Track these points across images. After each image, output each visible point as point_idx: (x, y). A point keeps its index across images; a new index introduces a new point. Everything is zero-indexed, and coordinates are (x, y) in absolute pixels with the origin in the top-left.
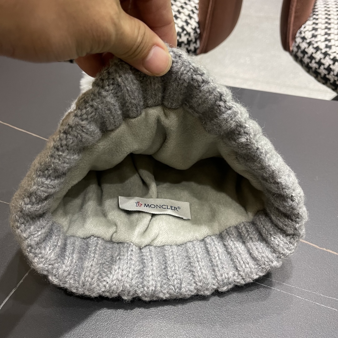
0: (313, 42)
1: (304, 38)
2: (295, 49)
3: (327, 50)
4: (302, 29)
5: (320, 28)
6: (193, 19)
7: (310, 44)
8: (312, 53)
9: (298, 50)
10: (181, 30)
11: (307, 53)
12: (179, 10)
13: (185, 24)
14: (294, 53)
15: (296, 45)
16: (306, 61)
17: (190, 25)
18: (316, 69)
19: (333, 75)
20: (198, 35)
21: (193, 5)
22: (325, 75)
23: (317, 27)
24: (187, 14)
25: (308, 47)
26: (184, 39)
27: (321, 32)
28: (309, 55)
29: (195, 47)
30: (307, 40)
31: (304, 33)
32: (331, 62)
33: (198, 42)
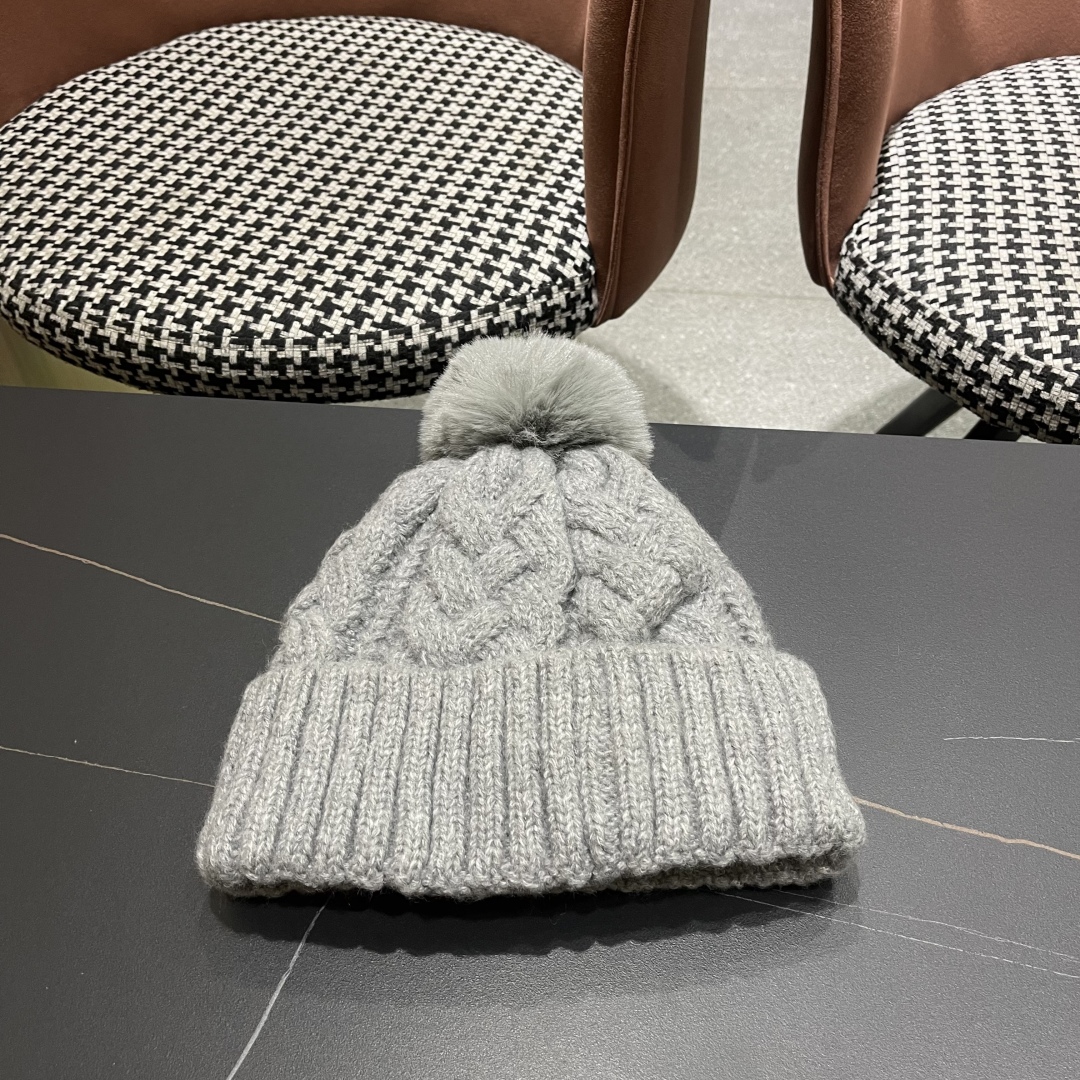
0: (881, 273)
1: (859, 262)
2: (842, 288)
3: (918, 294)
4: (852, 235)
5: (898, 232)
6: (576, 244)
7: (874, 277)
8: (883, 302)
9: (849, 290)
10: (548, 279)
11: (870, 302)
12: (537, 221)
13: (556, 260)
14: (840, 295)
15: (844, 276)
16: (872, 319)
17: (569, 261)
18: (894, 340)
19: (937, 357)
20: (593, 279)
21: (572, 200)
22: (918, 356)
23: (888, 229)
24: (558, 231)
25: (871, 286)
26: (559, 298)
27: (899, 243)
28: (875, 305)
29: (587, 310)
30: (866, 266)
31: (860, 247)
32: (929, 327)
33: (594, 296)
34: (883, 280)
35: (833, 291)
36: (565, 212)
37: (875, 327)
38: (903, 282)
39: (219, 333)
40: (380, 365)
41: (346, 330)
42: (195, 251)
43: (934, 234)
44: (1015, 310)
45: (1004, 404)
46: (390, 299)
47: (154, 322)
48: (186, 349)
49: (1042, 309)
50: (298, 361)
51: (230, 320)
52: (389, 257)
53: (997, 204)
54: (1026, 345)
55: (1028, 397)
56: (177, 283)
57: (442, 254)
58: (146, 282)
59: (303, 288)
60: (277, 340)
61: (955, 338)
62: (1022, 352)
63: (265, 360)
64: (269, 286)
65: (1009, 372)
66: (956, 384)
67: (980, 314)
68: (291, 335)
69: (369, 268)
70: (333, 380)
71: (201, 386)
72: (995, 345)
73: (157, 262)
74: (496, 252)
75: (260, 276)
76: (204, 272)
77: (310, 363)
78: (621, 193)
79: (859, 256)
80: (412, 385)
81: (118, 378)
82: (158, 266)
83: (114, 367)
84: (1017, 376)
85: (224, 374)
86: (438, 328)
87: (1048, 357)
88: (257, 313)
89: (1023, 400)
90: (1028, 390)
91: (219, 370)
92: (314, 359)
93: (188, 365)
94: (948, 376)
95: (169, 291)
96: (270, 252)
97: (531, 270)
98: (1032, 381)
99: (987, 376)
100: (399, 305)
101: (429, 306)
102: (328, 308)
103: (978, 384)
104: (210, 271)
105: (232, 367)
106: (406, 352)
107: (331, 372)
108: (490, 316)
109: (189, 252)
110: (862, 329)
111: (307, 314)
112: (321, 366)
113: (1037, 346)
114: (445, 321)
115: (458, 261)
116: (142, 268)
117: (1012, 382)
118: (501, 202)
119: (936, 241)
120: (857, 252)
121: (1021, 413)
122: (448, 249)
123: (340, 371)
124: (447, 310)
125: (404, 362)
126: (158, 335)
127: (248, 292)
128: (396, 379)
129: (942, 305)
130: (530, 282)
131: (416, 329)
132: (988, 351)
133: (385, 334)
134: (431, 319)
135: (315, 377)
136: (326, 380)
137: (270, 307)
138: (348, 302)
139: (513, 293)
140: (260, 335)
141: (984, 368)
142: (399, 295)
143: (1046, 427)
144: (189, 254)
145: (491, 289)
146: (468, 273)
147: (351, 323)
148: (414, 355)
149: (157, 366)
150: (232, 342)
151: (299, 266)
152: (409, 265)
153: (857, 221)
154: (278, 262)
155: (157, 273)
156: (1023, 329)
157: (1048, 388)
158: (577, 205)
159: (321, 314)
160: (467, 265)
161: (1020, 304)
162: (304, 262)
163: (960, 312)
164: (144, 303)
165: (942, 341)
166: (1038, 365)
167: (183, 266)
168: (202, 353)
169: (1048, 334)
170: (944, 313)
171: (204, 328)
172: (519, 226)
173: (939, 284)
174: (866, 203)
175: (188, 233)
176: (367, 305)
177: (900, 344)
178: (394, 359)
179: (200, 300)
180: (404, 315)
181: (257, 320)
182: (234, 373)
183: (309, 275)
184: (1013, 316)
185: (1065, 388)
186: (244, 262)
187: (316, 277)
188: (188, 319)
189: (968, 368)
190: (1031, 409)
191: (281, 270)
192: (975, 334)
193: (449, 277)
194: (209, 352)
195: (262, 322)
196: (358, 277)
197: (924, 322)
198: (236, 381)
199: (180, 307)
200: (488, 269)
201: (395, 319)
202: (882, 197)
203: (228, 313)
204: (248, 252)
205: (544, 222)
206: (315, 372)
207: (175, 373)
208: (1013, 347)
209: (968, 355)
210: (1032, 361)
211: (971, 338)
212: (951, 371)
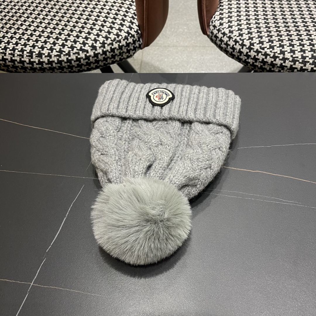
0: (221, 29)
1: (215, 26)
2: (211, 35)
3: (231, 34)
4: (213, 19)
5: (225, 17)
6: (134, 24)
7: (219, 30)
8: (221, 37)
9: (212, 35)
10: (127, 35)
11: (218, 37)
12: (123, 18)
13: (129, 29)
14: (210, 37)
15: (211, 31)
16: (219, 43)
17: (133, 29)
18: (225, 48)
19: (237, 52)
20: (140, 35)
21: (133, 12)
22: (232, 52)
23: (222, 16)
24: (129, 21)
25: (218, 33)
26: (130, 40)
27: (225, 20)
28: (220, 38)
29: (139, 44)
30: (216, 27)
31: (215, 22)
32: (234, 43)
33: (141, 40)
34: (221, 31)
35: (208, 36)
36: (131, 15)
37: (220, 45)
38: (227, 31)
39: (32, 54)
40: (80, 62)
41: (69, 52)
42: (22, 31)
43: (235, 17)
44: (257, 37)
45: (255, 64)
46: (81, 42)
47: (12, 52)
48: (23, 59)
49: (264, 36)
50: (56, 61)
51: (35, 50)
52: (80, 30)
53: (252, 8)
54: (260, 46)
55: (261, 61)
56: (18, 40)
57: (95, 29)
58: (9, 40)
59: (55, 40)
60: (49, 56)
61: (241, 46)
62: (259, 48)
63: (46, 62)
64: (46, 40)
65: (256, 54)
66: (242, 59)
67: (247, 38)
68: (53, 54)
69: (75, 34)
70: (67, 67)
71: (28, 70)
72: (252, 47)
73: (11, 35)
74: (111, 28)
75: (42, 37)
76: (26, 37)
77: (59, 62)
78: (146, 8)
79: (215, 25)
80: (90, 67)
81: (3, 70)
82: (12, 36)
83: (2, 67)
84: (258, 55)
85: (35, 66)
86: (96, 50)
87: (266, 49)
88: (42, 48)
89: (260, 62)
90: (261, 59)
91: (33, 65)
92: (61, 61)
93: (24, 64)
94: (240, 57)
95: (16, 43)
96: (45, 30)
97: (122, 32)
98: (262, 56)
99: (250, 56)
100: (84, 44)
101: (93, 44)
102: (63, 45)
103: (248, 58)
104: (27, 37)
105: (37, 64)
106: (87, 58)
107: (66, 64)
108: (111, 46)
109: (21, 31)
110: (217, 46)
111: (57, 47)
112: (63, 63)
113: (263, 46)
114: (98, 48)
115: (100, 30)
116: (7, 37)
117: (257, 57)
118: (112, 13)
119: (236, 19)
120: (214, 24)
121: (259, 66)
122: (97, 27)
123: (69, 64)
124: (98, 45)
125: (87, 61)
126: (14, 56)
127: (39, 42)
128: (85, 66)
129: (237, 37)
130: (122, 36)
131: (89, 50)
132: (250, 49)
133: (81, 52)
134: (94, 47)
135: (61, 66)
136: (65, 67)
137: (46, 46)
138: (69, 44)
139: (117, 39)
140: (44, 54)
141: (249, 54)
142: (84, 41)
143: (266, 69)
144: (21, 32)
145: (110, 38)
146: (104, 34)
147: (70, 49)
148: (89, 58)
149: (15, 65)
150: (36, 57)
151: (54, 34)
152: (86, 32)
153: (214, 15)
154: (48, 33)
155: (12, 38)
156: (259, 42)
157: (266, 58)
158: (134, 13)
159: (61, 47)
160: (103, 32)
161: (258, 35)
162: (55, 33)
163: (242, 38)
164: (9, 47)
165: (238, 47)
166: (263, 51)
167: (19, 35)
168: (27, 60)
169: (266, 42)
170: (238, 39)
171: (27, 53)
172: (117, 20)
173: (236, 31)
174: (216, 9)
175: (20, 26)
176: (75, 44)
177: (227, 49)
178: (84, 60)
179: (25, 45)
180: (86, 47)
181: (43, 50)
182: (38, 66)
183: (57, 36)
184: (256, 38)
185: (270, 57)
186: (37, 33)
187: (59, 37)
188: (22, 51)
189: (245, 54)
190: (262, 64)
191: (48, 35)
192: (246, 44)
193: (98, 35)
194: (30, 60)
195: (44, 50)
196: (71, 36)
197: (233, 42)
198: (38, 68)
199: (19, 47)
200: (109, 33)
201: (83, 48)
202: (221, 7)
203: (34, 48)
204: (38, 30)
205: (125, 18)
206: (61, 64)
207: (20, 67)
208: (257, 47)
209: (245, 50)
210: (262, 50)
211: (245, 45)
212: (241, 55)
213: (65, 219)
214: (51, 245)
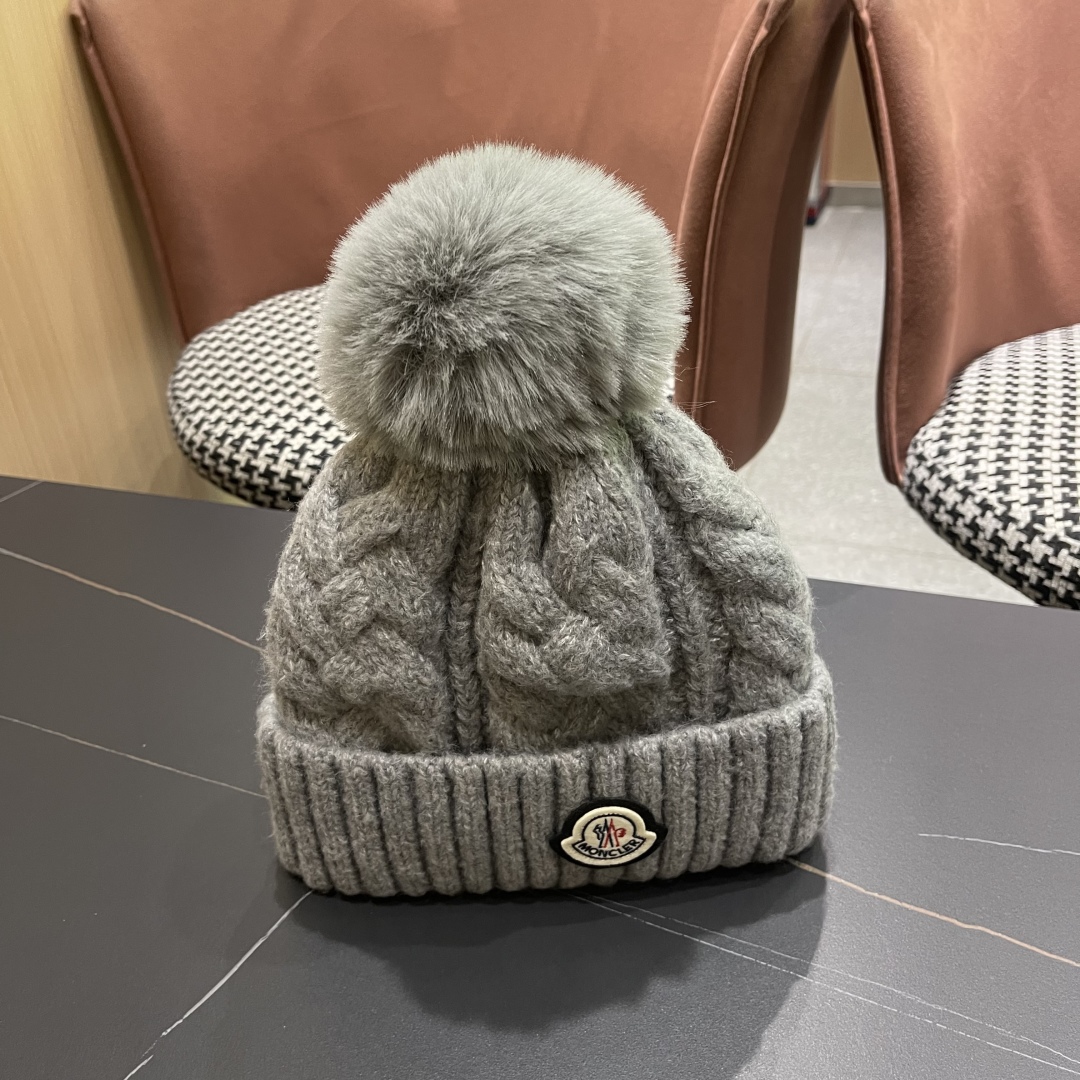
0: (940, 467)
1: (921, 458)
2: (907, 482)
3: (969, 483)
4: (919, 437)
5: (959, 434)
7: (933, 470)
8: (939, 491)
9: (912, 483)
11: (928, 491)
14: (906, 489)
15: (908, 472)
16: (929, 507)
18: (949, 525)
19: (985, 539)
22: (969, 539)
23: (950, 431)
25: (930, 477)
27: (958, 443)
28: (933, 494)
30: (927, 461)
31: (923, 445)
32: (978, 511)
34: (940, 471)
35: (902, 488)
37: (933, 514)
38: (958, 474)
43: (993, 436)
44: (1059, 498)
45: (1047, 583)
47: (297, 456)
53: (1056, 416)
54: (1066, 528)
55: (1067, 575)
56: (322, 429)
58: (297, 427)
61: (1000, 520)
62: (1062, 534)
65: (1050, 551)
66: (1002, 565)
67: (1025, 500)
72: (1037, 526)
73: (310, 414)
79: (922, 453)
81: (261, 504)
82: (310, 417)
83: (259, 494)
84: (1056, 554)
89: (1063, 577)
90: (1067, 569)
94: (996, 557)
95: (314, 434)
98: (1071, 559)
99: (1029, 555)
103: (1023, 563)
110: (923, 517)
113: (1076, 529)
116: (297, 417)
117: (1052, 560)
119: (993, 442)
120: (920, 450)
121: (1062, 591)
126: (297, 466)
129: (991, 492)
132: (1031, 532)
141: (1026, 548)
153: (924, 426)
155: (308, 421)
156: (1064, 514)
161: (1064, 494)
163: (1007, 498)
164: (292, 442)
165: (989, 523)
166: (1076, 545)
170: (992, 499)
173: (990, 476)
174: (935, 411)
177: (953, 529)
184: (1056, 503)
189: (1013, 548)
190: (1071, 587)
192: (1019, 517)
197: (973, 507)
199: (319, 446)
202: (950, 407)
208: (1054, 528)
209: (1012, 536)
210: (1070, 541)
211: (1014, 520)
212: (998, 551)
213: (261, 942)
214: (186, 1016)
